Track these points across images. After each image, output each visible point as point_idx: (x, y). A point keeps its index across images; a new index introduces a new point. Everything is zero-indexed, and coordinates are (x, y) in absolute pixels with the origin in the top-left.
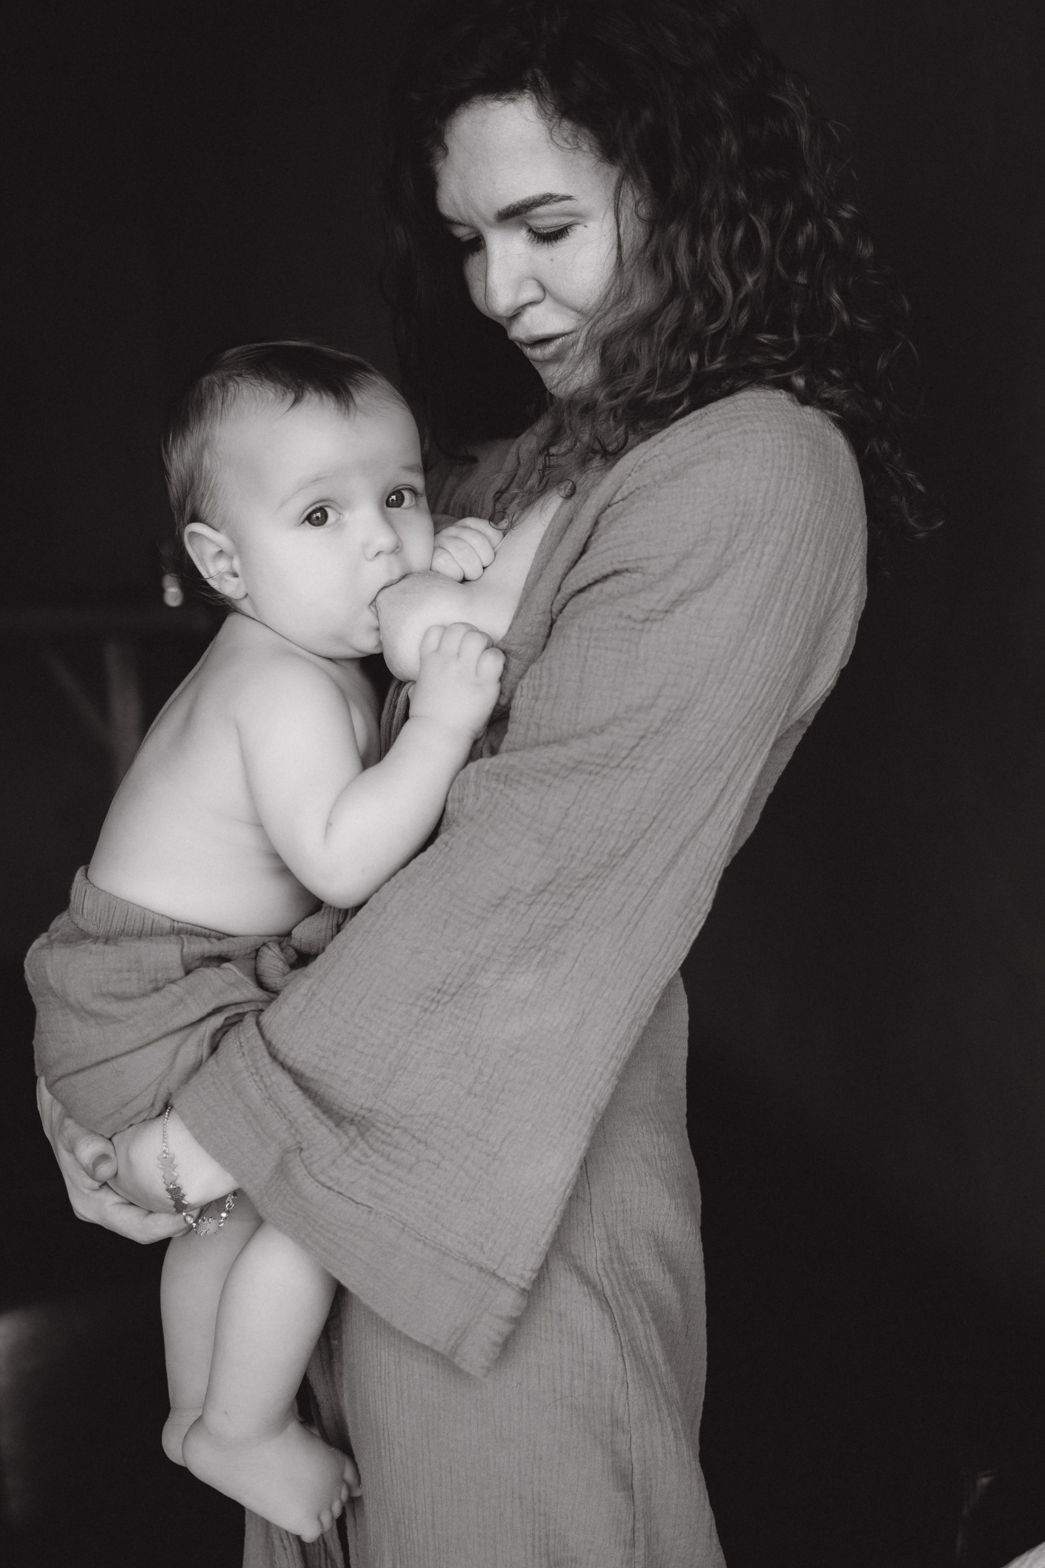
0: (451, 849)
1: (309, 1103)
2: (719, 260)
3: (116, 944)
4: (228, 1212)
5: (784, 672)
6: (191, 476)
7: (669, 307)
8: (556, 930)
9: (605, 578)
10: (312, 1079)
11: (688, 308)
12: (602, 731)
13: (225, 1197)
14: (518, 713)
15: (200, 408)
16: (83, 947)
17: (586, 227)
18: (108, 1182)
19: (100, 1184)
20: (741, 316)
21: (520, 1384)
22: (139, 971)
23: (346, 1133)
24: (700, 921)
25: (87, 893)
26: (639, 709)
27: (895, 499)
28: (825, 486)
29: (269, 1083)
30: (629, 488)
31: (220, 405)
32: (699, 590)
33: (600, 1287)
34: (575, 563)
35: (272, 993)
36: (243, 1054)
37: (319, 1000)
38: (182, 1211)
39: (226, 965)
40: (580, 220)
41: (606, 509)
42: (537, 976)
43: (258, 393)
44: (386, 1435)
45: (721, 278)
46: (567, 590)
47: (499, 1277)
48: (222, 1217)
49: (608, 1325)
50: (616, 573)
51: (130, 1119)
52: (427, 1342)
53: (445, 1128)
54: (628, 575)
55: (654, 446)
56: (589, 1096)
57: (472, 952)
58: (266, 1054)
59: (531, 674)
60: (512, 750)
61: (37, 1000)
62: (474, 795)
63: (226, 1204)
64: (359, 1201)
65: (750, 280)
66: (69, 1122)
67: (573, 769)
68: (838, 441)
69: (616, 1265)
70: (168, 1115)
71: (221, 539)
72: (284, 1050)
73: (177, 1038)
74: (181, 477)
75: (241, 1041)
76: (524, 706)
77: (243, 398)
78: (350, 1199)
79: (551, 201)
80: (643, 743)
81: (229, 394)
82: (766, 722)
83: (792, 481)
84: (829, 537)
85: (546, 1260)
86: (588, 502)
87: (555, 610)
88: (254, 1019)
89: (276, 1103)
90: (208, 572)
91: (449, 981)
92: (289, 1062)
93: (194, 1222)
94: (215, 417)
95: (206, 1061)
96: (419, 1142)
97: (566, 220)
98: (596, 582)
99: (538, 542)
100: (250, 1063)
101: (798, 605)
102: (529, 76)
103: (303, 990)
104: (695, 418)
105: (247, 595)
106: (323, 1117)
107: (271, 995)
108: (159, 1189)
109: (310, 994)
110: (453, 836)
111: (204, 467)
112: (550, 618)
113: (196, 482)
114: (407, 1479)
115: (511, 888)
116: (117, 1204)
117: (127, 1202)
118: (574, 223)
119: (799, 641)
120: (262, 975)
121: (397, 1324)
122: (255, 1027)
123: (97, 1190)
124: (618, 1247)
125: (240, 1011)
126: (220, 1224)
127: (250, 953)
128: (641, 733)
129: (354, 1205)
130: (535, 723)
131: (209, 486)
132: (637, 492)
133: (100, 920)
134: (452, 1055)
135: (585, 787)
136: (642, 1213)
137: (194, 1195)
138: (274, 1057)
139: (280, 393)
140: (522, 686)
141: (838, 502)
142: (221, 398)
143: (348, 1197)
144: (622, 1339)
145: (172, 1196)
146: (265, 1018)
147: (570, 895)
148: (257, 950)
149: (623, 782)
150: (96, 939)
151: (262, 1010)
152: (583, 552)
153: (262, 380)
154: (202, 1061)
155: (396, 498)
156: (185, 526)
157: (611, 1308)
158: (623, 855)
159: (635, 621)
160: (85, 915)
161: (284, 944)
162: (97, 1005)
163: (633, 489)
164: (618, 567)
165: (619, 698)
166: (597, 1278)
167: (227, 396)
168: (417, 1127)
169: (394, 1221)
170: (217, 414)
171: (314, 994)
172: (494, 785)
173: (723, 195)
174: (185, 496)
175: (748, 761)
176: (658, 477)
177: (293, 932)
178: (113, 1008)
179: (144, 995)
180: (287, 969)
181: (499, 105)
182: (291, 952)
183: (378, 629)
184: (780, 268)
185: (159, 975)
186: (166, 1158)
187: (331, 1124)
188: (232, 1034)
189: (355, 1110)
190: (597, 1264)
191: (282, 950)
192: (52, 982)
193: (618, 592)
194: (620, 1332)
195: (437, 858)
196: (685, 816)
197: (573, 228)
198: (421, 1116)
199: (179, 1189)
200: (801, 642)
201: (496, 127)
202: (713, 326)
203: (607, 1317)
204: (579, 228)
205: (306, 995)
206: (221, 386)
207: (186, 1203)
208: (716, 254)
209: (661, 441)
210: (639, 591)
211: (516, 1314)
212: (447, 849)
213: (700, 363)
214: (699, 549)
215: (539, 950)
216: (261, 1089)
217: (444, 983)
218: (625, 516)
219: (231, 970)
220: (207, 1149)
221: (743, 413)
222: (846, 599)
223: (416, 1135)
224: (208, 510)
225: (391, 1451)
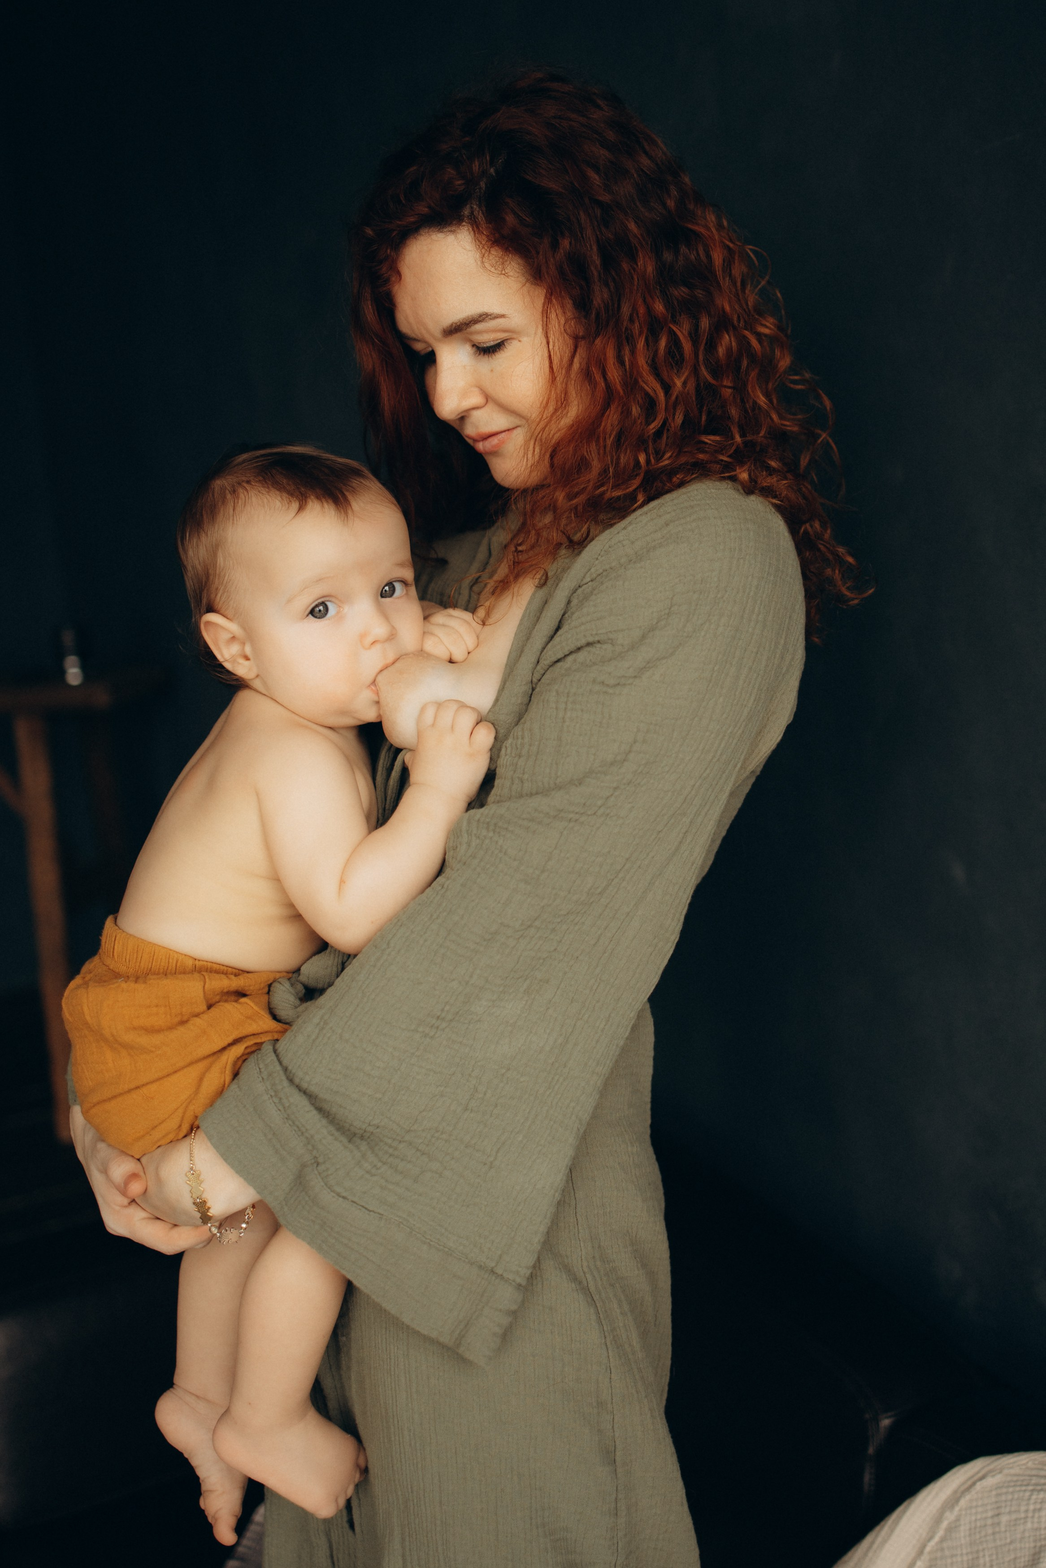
0: (447, 890)
1: (324, 1122)
2: (645, 366)
3: (145, 982)
4: (247, 1223)
5: (739, 728)
6: (206, 573)
7: (608, 412)
8: (541, 961)
9: (579, 649)
10: (325, 1100)
11: (626, 412)
12: (580, 784)
13: (246, 1209)
14: (504, 770)
15: (213, 512)
16: (116, 985)
17: (520, 341)
18: (136, 1199)
19: (129, 1200)
20: (676, 417)
21: (517, 1372)
22: (166, 1006)
23: (358, 1147)
24: (669, 950)
25: (117, 938)
26: (612, 764)
27: (829, 571)
28: (770, 563)
29: (287, 1105)
30: (597, 570)
31: (231, 510)
32: (664, 658)
33: (585, 1283)
34: (552, 638)
35: (284, 1023)
36: (263, 1079)
37: (331, 1028)
38: (208, 1223)
39: (243, 1000)
40: (515, 336)
41: (576, 590)
42: (524, 1002)
43: (265, 500)
44: (396, 1422)
45: (652, 385)
46: (545, 662)
47: (497, 1273)
48: (242, 1228)
49: (593, 1317)
50: (589, 644)
51: (159, 1140)
52: (434, 1335)
53: (446, 1141)
54: (598, 645)
55: (618, 533)
56: (573, 1108)
57: (467, 983)
58: (284, 1078)
59: (513, 735)
60: (498, 802)
61: (73, 1036)
62: (467, 843)
63: (246, 1216)
64: (371, 1209)
65: (679, 383)
66: (101, 1146)
67: (555, 817)
68: (779, 525)
69: (599, 1263)
70: (194, 1136)
71: (233, 627)
72: (299, 1075)
73: (201, 1066)
74: (198, 574)
75: (261, 1067)
76: (508, 763)
77: (252, 505)
78: (363, 1207)
79: (487, 319)
80: (616, 794)
81: (240, 501)
82: (724, 772)
83: (742, 561)
84: (775, 608)
85: (539, 1260)
86: (561, 585)
87: (535, 680)
88: (271, 1047)
89: (294, 1123)
90: (222, 656)
91: (447, 1008)
92: (304, 1085)
93: (218, 1232)
94: (228, 521)
95: (228, 1086)
96: (423, 1154)
97: (501, 336)
98: (571, 653)
99: (517, 623)
100: (269, 1087)
101: (750, 669)
102: (466, 212)
103: (316, 1020)
104: (654, 508)
105: (257, 676)
106: (337, 1134)
107: (285, 1026)
108: (187, 1203)
109: (322, 1023)
110: (448, 879)
111: (218, 564)
112: (531, 687)
113: (211, 578)
114: (415, 1461)
115: (501, 924)
116: (144, 1219)
117: (153, 1217)
118: (508, 338)
119: (752, 699)
120: (275, 1008)
121: (406, 1319)
122: (273, 1055)
123: (125, 1207)
124: (599, 1247)
125: (259, 1041)
126: (241, 1234)
127: (263, 988)
128: (615, 785)
129: (367, 1212)
130: (518, 778)
131: (222, 583)
132: (604, 573)
133: (129, 961)
134: (450, 1075)
135: (565, 832)
136: (619, 1215)
137: (218, 1207)
138: (291, 1081)
139: (286, 502)
140: (506, 747)
141: (781, 578)
142: (232, 504)
143: (361, 1206)
144: (605, 1329)
145: (199, 1209)
146: (281, 1046)
147: (553, 930)
148: (270, 986)
149: (598, 828)
150: (127, 978)
151: (277, 1040)
152: (558, 628)
153: (268, 488)
154: (224, 1086)
155: (389, 588)
156: (201, 617)
157: (594, 1301)
158: (599, 894)
159: (608, 685)
160: (116, 958)
161: (293, 980)
162: (129, 1037)
163: (601, 571)
164: (591, 639)
165: (595, 755)
166: (582, 1274)
167: (238, 502)
168: (421, 1141)
169: (402, 1226)
170: (229, 520)
171: (326, 1023)
172: (484, 832)
173: (642, 310)
174: (201, 591)
175: (707, 807)
176: (623, 560)
177: (301, 969)
178: (144, 1040)
179: (171, 1028)
180: (298, 1002)
181: (442, 237)
182: (300, 987)
183: (378, 703)
184: (705, 373)
185: (184, 1010)
186: (193, 1174)
187: (344, 1140)
188: (252, 1060)
189: (364, 1127)
190: (582, 1262)
191: (292, 985)
192: (88, 1018)
193: (590, 660)
194: (603, 1322)
195: (434, 898)
196: (653, 857)
197: (509, 341)
198: (423, 1130)
199: (204, 1202)
200: (755, 701)
201: (439, 256)
202: (652, 426)
203: (592, 1310)
204: (515, 343)
205: (318, 1024)
206: (232, 493)
207: (211, 1215)
208: (642, 361)
209: (624, 528)
210: (610, 660)
211: (514, 1307)
212: (444, 890)
213: (648, 462)
214: (663, 623)
215: (526, 979)
216: (279, 1110)
217: (443, 1010)
218: (596, 595)
219: (247, 1003)
220: (232, 1166)
221: (695, 502)
222: (793, 663)
223: (420, 1148)
224: (221, 602)
225: (401, 1435)
